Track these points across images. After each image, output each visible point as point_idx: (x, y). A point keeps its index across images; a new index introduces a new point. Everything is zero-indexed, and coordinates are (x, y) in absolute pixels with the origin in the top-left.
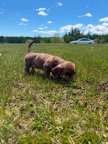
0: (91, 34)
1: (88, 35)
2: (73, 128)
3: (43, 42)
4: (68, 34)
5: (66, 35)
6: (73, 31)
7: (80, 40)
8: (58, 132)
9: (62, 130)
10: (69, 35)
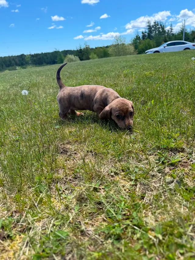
0: (189, 30)
1: (182, 32)
2: (180, 237)
3: (95, 56)
4: (141, 35)
5: (138, 38)
6: (150, 28)
7: (165, 44)
8: (154, 244)
9: (160, 241)
10: (144, 36)
